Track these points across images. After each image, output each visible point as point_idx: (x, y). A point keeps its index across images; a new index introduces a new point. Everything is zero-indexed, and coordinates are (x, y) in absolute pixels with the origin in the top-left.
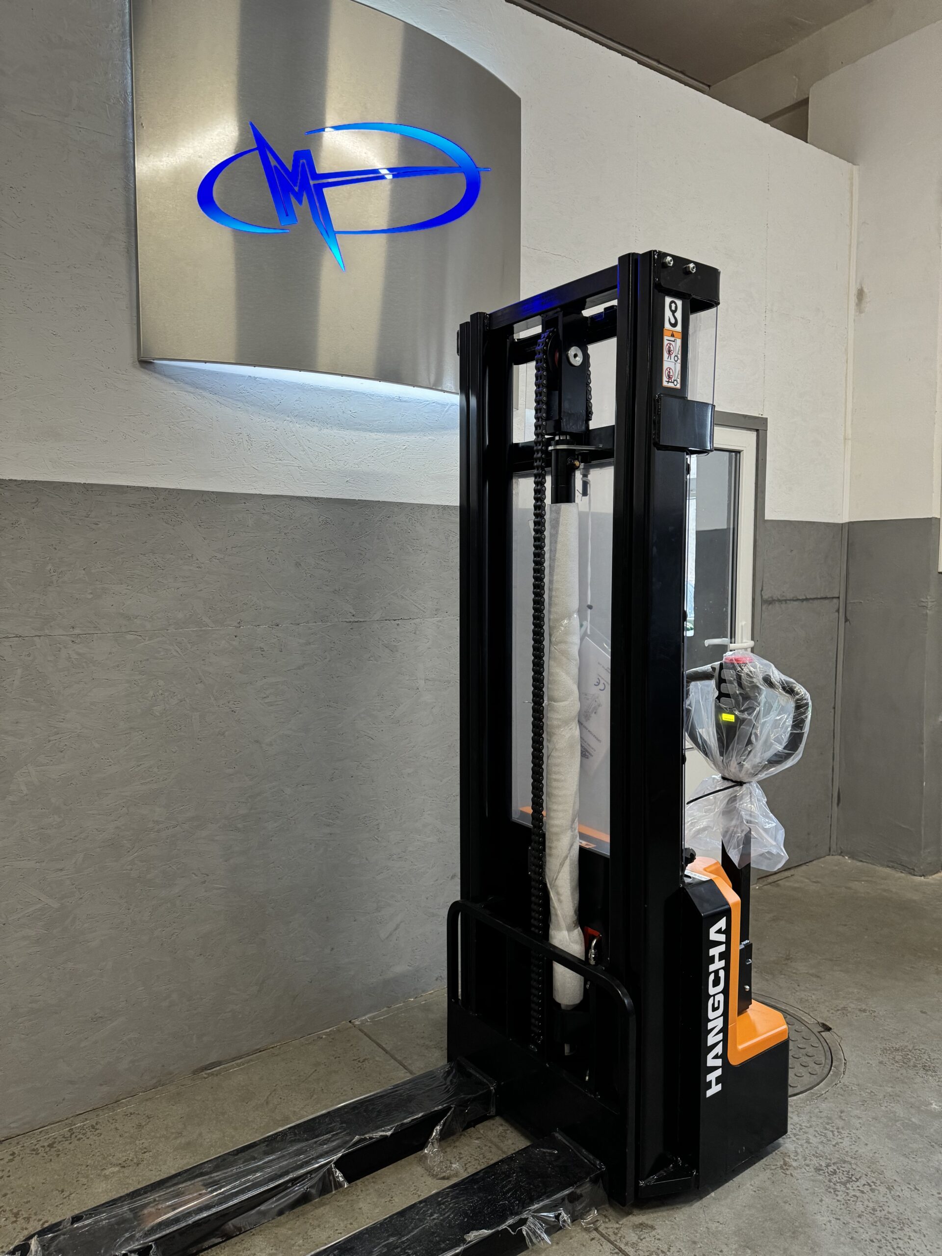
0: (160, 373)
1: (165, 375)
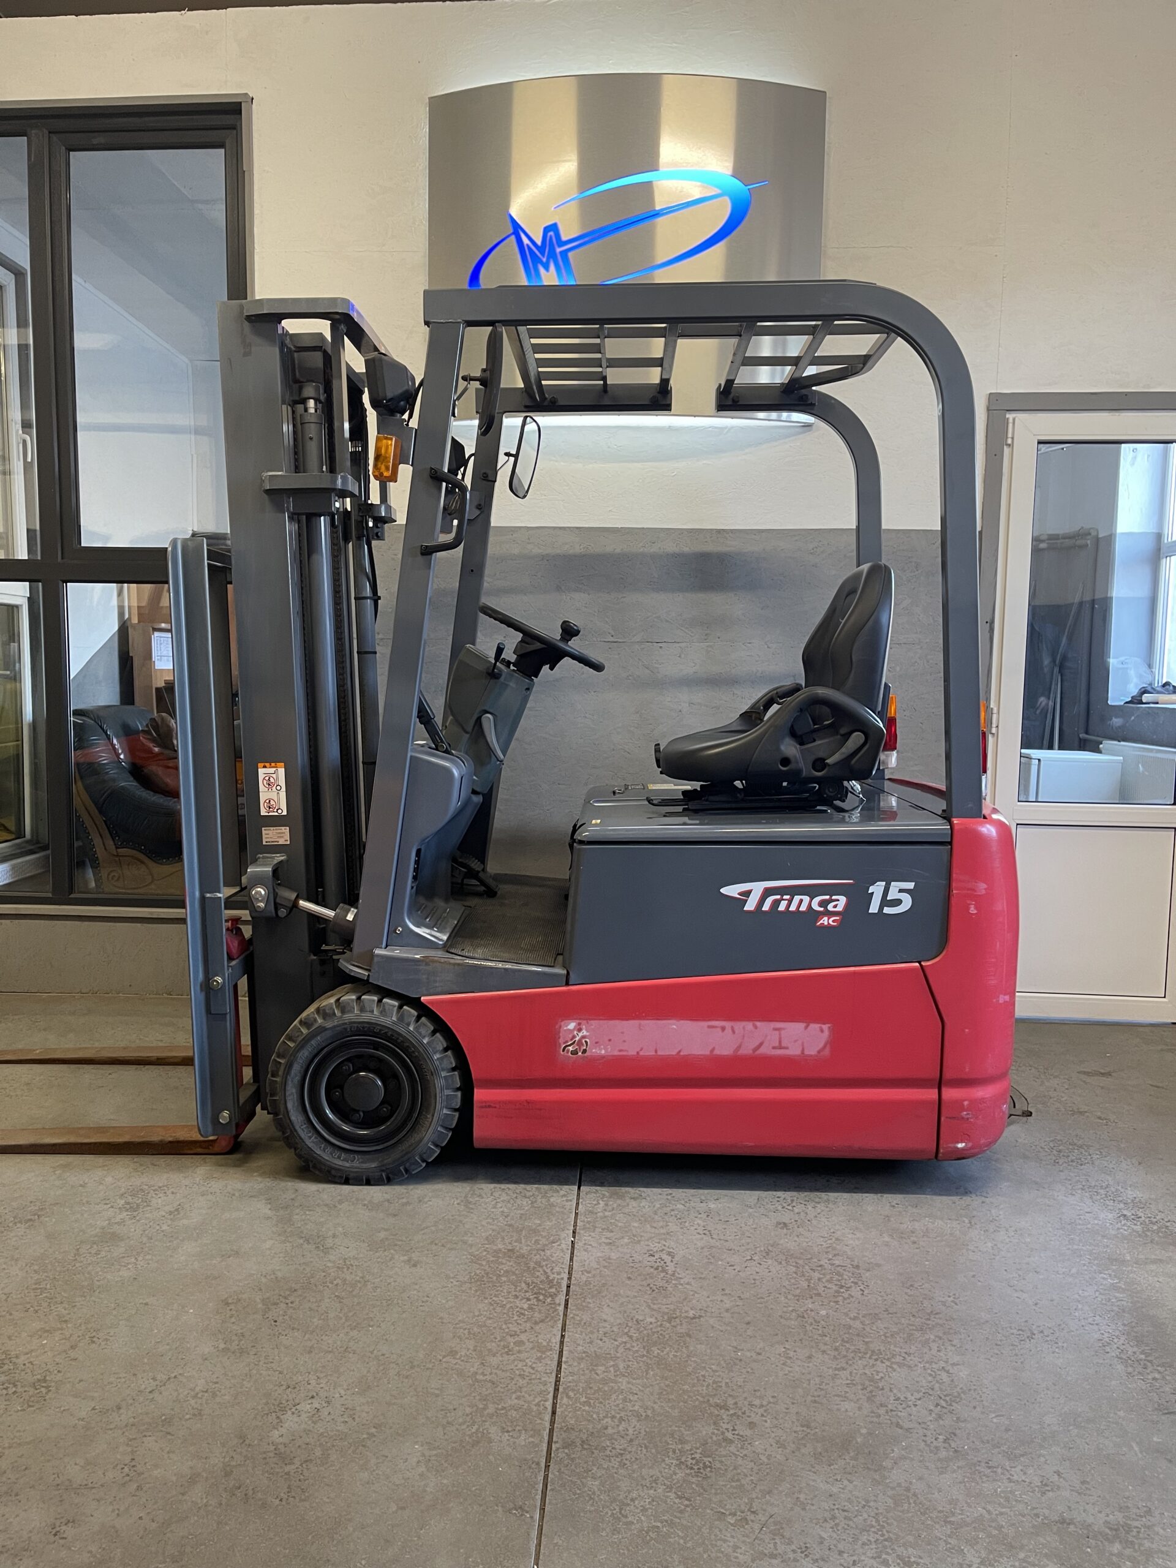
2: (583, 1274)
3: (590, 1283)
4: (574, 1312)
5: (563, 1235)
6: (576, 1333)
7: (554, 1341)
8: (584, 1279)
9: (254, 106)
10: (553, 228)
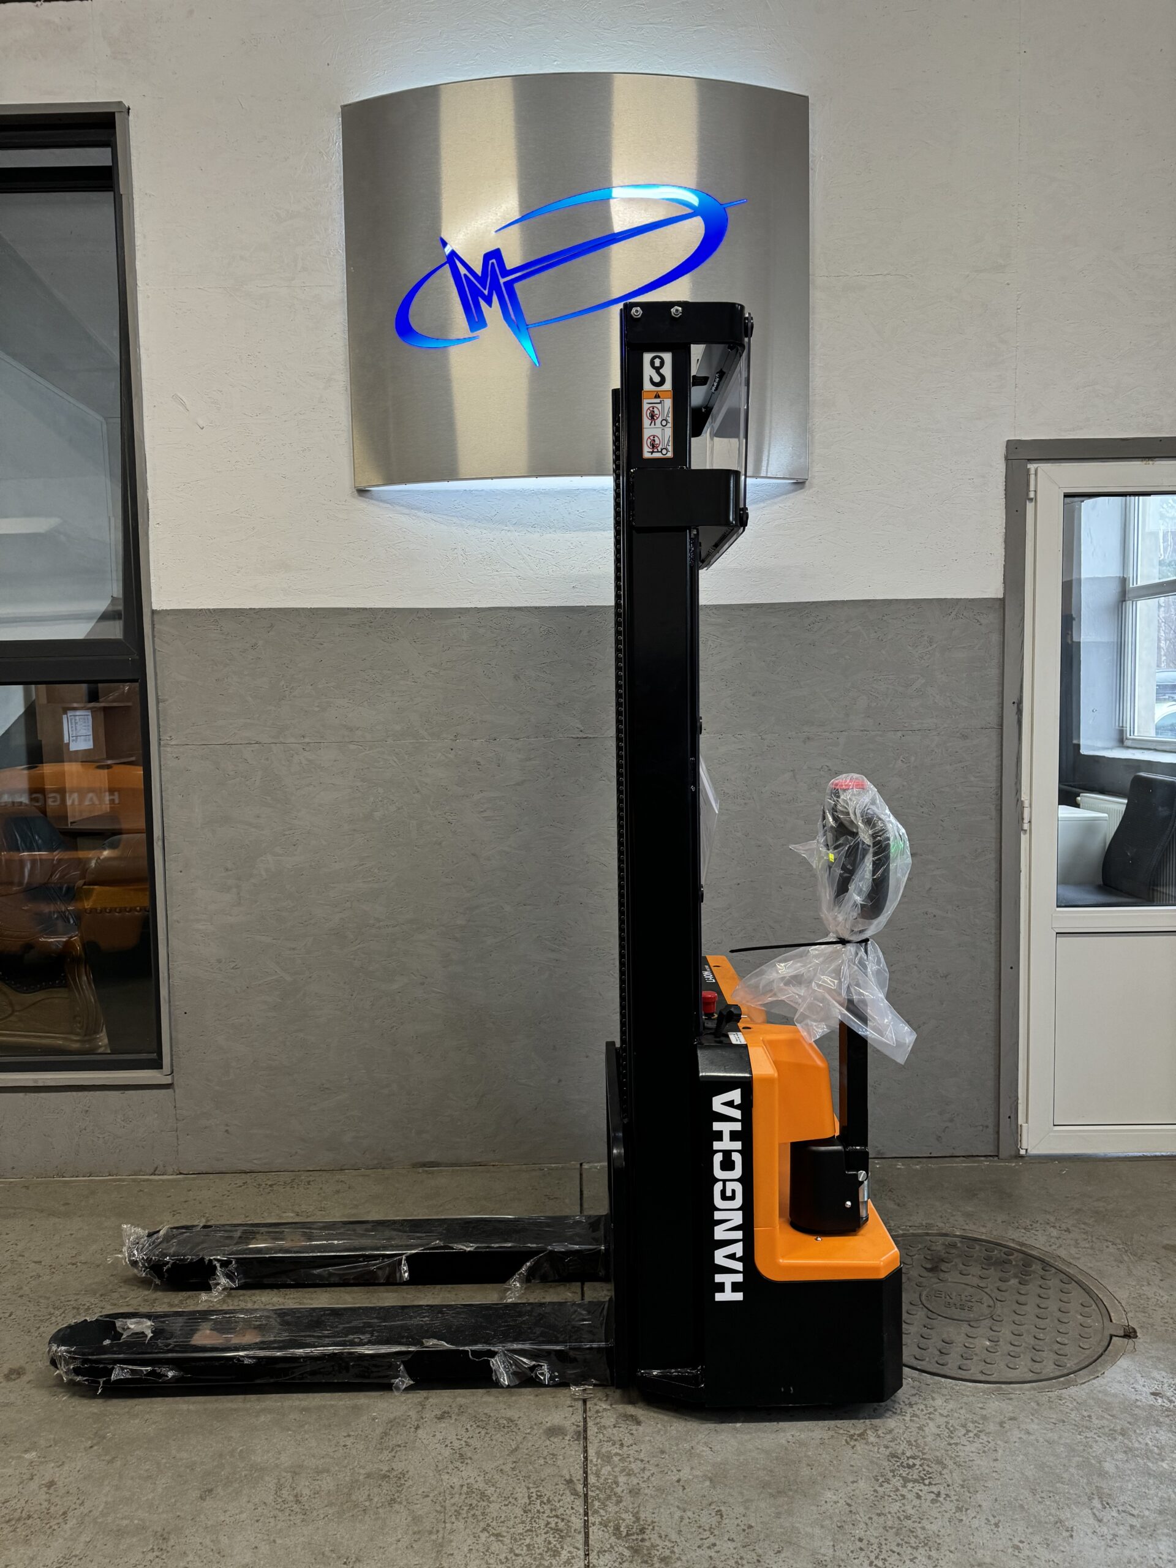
0: (377, 500)
1: (381, 501)
9: (131, 117)
10: (495, 255)
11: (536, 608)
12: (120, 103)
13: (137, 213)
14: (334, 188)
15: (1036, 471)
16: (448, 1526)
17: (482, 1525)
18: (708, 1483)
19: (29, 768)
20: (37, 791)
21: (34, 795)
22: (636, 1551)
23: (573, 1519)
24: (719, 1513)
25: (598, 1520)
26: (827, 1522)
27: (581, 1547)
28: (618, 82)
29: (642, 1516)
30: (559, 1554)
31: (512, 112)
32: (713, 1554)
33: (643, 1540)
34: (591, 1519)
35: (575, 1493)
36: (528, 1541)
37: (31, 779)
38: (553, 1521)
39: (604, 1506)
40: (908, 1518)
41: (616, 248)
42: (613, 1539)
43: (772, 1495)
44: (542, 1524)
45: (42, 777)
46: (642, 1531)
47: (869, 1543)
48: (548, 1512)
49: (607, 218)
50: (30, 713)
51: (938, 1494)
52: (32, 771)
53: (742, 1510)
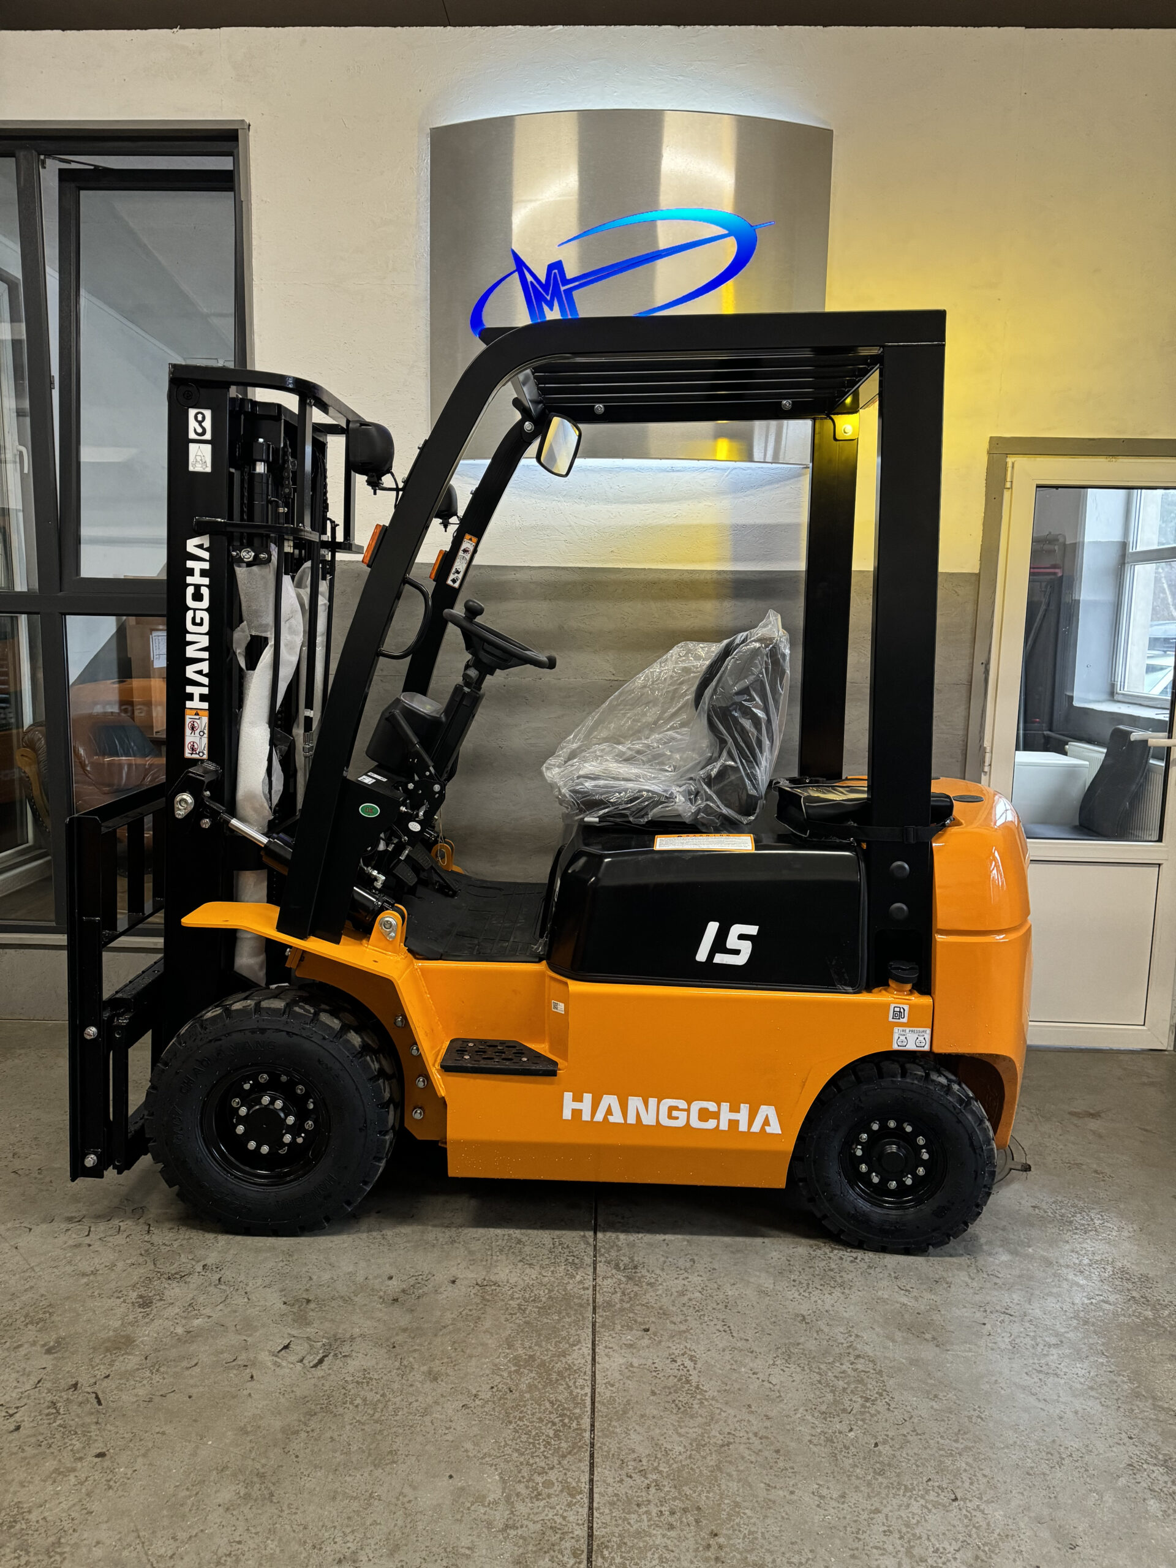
2: (606, 1387)
3: (614, 1400)
4: (601, 1440)
5: (584, 1335)
6: (605, 1468)
7: (583, 1480)
8: (608, 1394)
9: (251, 133)
10: (556, 267)
11: (580, 568)
12: (243, 121)
13: (254, 218)
14: (422, 200)
15: (1013, 464)
16: (495, 1258)
17: (519, 1258)
18: (685, 1243)
19: (120, 682)
20: (126, 703)
21: (123, 707)
22: (629, 1278)
23: (585, 1257)
24: (693, 1261)
25: (603, 1260)
26: (771, 1270)
27: (591, 1274)
28: (669, 120)
29: (636, 1259)
30: (575, 1277)
31: (577, 142)
32: (686, 1283)
33: (635, 1273)
34: (598, 1259)
35: (588, 1243)
36: (552, 1269)
37: (121, 692)
38: (571, 1259)
39: (608, 1252)
40: (831, 1270)
41: (661, 264)
42: (614, 1271)
43: (732, 1252)
44: (563, 1260)
45: (130, 691)
46: (636, 1267)
47: (800, 1283)
48: (567, 1253)
49: (654, 238)
50: (121, 633)
51: (856, 1258)
52: (124, 685)
53: (710, 1260)
